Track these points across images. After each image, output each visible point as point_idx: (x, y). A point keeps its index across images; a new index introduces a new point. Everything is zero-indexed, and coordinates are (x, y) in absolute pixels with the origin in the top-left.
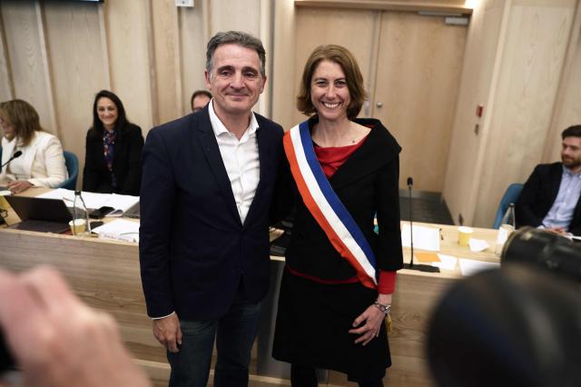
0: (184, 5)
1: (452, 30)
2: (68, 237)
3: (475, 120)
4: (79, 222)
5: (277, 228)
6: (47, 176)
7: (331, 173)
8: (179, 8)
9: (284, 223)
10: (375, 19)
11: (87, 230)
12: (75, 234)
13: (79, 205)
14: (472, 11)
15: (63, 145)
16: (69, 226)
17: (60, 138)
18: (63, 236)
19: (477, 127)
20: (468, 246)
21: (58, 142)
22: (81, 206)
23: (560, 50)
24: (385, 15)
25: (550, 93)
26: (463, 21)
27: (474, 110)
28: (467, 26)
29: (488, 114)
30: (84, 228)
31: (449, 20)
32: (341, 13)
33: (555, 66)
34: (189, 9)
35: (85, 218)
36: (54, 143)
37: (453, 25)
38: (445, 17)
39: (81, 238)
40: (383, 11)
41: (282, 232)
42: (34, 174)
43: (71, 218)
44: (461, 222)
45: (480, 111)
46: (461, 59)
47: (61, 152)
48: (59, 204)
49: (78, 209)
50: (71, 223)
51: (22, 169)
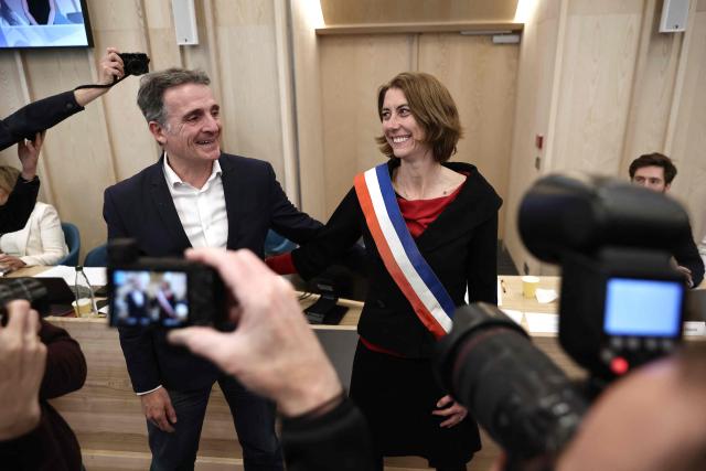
0: (187, 43)
1: (501, 49)
2: (72, 319)
3: (535, 152)
4: (83, 302)
5: (312, 292)
6: (43, 251)
7: (418, 232)
8: (182, 47)
9: (322, 287)
10: (411, 43)
11: (93, 310)
12: (80, 316)
13: (82, 282)
14: (523, 25)
15: (60, 215)
16: (72, 307)
17: (56, 206)
18: (65, 319)
19: (538, 160)
20: (535, 297)
21: (55, 211)
22: (84, 284)
23: (628, 64)
24: (423, 38)
25: (620, 115)
26: (514, 39)
27: (534, 141)
28: (518, 44)
29: (549, 144)
30: (89, 308)
31: (497, 39)
32: (372, 40)
33: (623, 84)
34: (193, 47)
35: (90, 297)
36: (50, 214)
37: (502, 44)
38: (492, 35)
39: (87, 320)
40: (420, 34)
41: (318, 296)
42: (30, 250)
43: (73, 298)
44: (527, 272)
45: (540, 142)
46: (515, 84)
47: (58, 222)
48: (59, 283)
49: (81, 287)
50: (74, 304)
51: (15, 246)
